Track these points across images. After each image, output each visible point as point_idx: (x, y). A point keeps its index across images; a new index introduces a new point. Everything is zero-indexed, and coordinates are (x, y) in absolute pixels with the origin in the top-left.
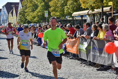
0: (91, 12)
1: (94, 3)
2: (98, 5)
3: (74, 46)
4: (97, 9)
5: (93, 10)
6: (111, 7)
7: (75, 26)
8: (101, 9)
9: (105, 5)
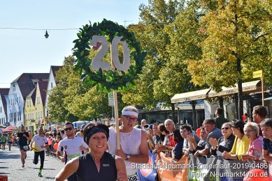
0: (213, 93)
1: (221, 73)
2: (229, 77)
3: (177, 173)
4: (227, 86)
5: (219, 90)
6: (258, 81)
8: (237, 85)
9: (246, 77)
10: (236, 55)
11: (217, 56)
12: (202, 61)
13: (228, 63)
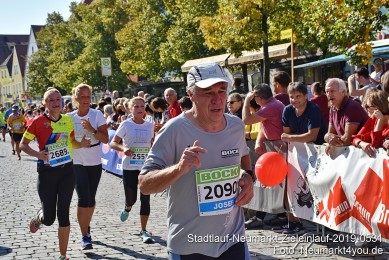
0: (233, 59)
1: (241, 33)
2: (251, 38)
4: (249, 50)
5: (238, 55)
6: (291, 44)
8: (262, 49)
9: (274, 38)
10: (261, 9)
11: (237, 12)
12: (218, 18)
13: (251, 20)
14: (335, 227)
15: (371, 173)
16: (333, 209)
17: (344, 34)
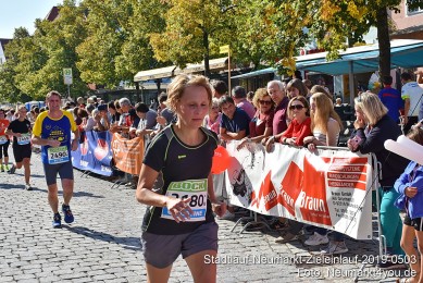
1: (186, 48)
2: (194, 52)
5: (183, 67)
7: (137, 105)
8: (203, 62)
9: (213, 52)
10: (203, 28)
11: (182, 30)
12: (165, 34)
13: (194, 37)
14: (265, 213)
15: (293, 166)
16: (262, 198)
17: (272, 49)
